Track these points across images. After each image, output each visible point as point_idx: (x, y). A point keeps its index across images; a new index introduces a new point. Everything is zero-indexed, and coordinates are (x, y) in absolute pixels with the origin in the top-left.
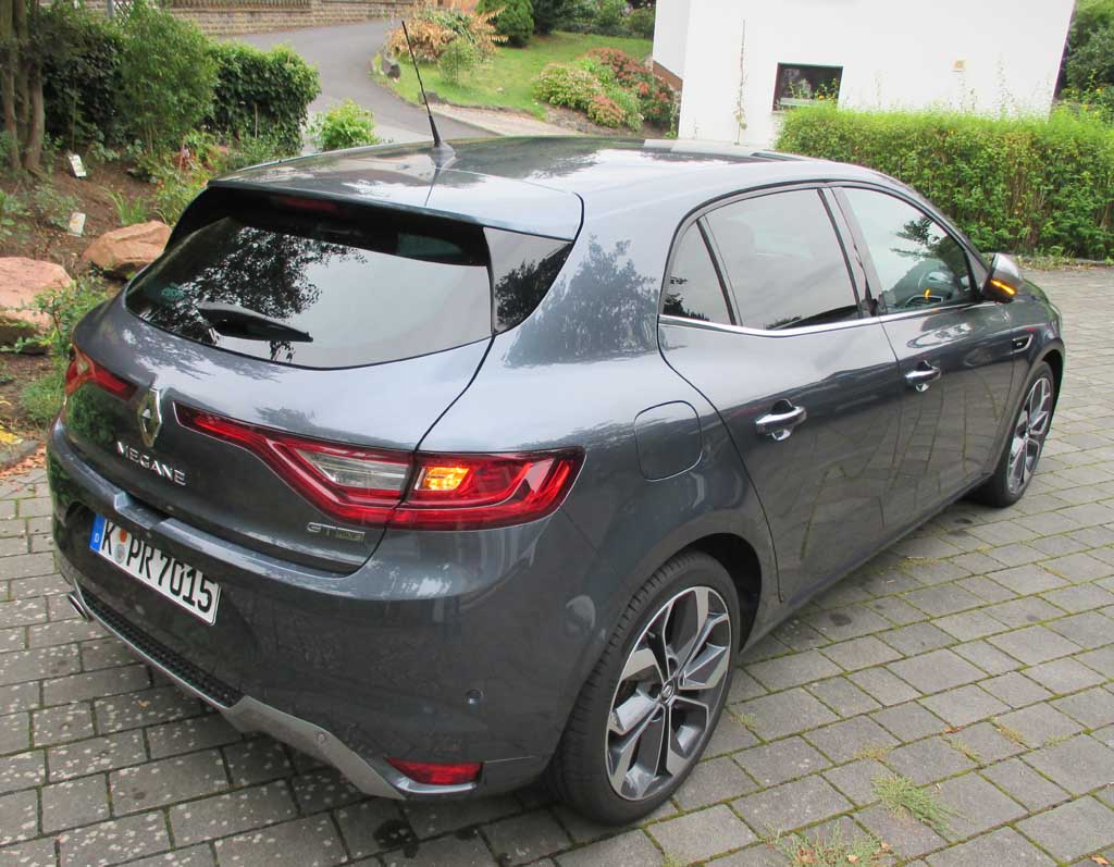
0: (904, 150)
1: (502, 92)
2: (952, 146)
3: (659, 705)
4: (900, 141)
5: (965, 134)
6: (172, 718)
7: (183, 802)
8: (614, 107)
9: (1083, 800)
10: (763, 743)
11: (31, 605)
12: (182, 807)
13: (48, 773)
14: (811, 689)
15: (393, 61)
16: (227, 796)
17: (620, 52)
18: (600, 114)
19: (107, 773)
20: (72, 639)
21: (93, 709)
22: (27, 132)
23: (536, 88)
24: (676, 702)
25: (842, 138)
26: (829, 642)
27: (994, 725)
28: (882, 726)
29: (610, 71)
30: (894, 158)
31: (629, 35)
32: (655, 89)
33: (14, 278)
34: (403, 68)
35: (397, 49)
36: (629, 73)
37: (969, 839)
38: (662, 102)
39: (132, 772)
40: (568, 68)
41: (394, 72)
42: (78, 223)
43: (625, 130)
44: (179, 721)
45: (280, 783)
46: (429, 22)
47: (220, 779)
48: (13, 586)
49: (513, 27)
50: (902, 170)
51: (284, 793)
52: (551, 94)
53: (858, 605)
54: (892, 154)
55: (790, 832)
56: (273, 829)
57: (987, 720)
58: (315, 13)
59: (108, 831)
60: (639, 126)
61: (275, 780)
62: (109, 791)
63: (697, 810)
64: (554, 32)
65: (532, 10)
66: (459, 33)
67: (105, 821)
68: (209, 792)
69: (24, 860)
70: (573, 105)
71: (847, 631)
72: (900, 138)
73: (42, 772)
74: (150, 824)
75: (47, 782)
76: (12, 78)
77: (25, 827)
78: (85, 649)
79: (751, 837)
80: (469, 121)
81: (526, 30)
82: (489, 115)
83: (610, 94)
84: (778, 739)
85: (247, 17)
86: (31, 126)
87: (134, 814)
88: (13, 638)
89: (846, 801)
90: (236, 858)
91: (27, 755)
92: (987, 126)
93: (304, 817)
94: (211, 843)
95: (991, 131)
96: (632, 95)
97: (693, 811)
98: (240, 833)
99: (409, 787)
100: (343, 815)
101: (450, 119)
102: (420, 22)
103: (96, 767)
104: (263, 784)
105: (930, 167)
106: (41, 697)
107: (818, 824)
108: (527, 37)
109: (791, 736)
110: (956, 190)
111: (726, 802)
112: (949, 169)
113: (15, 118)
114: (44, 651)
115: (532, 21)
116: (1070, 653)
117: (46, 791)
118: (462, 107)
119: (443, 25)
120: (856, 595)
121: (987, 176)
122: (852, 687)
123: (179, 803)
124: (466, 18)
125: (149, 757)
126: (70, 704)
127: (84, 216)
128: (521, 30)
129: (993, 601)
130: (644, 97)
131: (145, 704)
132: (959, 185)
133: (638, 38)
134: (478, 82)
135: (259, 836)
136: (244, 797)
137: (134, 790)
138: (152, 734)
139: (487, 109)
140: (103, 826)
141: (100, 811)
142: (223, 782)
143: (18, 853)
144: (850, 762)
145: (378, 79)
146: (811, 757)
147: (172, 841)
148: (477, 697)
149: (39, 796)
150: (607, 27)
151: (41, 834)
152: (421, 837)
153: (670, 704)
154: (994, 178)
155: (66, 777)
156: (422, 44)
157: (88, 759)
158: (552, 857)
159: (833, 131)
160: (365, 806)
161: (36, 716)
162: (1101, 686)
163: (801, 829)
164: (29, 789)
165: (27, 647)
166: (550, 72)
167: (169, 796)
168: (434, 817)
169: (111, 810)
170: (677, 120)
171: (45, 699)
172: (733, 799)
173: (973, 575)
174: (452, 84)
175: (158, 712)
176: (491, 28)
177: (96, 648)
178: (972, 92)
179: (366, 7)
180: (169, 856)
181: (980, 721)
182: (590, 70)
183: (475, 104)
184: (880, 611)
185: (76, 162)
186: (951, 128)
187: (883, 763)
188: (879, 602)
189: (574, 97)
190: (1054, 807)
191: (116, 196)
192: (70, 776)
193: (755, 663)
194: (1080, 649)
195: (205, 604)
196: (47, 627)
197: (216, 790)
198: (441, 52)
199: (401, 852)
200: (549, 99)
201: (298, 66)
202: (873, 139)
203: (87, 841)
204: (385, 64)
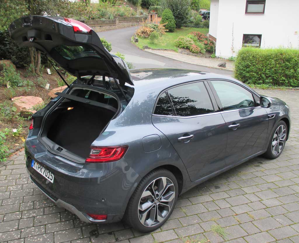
0: (271, 59)
1: (166, 45)
2: (284, 58)
3: (154, 205)
4: (269, 57)
5: (288, 54)
6: (50, 206)
7: (49, 224)
8: (197, 48)
9: (264, 232)
10: (187, 216)
11: (24, 180)
12: (49, 225)
13: (22, 217)
14: (204, 204)
15: (136, 38)
16: (59, 223)
17: (200, 32)
18: (193, 50)
19: (34, 217)
20: (32, 188)
21: (34, 203)
22: (36, 64)
23: (176, 44)
24: (159, 204)
25: (253, 57)
26: (212, 193)
27: (248, 214)
28: (218, 213)
29: (196, 38)
30: (268, 62)
31: (203, 27)
32: (209, 42)
33: (30, 101)
34: (139, 40)
35: (138, 34)
36: (202, 38)
37: (231, 240)
38: (211, 46)
39: (39, 217)
40: (184, 38)
41: (137, 41)
42: (48, 86)
43: (200, 54)
44: (52, 206)
45: (71, 221)
46: (147, 27)
47: (58, 219)
48: (21, 175)
49: (170, 27)
50: (271, 65)
51: (72, 223)
52: (180, 45)
53: (223, 184)
54: (267, 61)
55: (187, 236)
56: (68, 230)
57: (247, 213)
58: (117, 25)
59: (32, 229)
60: (204, 52)
61: (71, 220)
62: (34, 221)
63: (166, 231)
64: (182, 27)
65: (175, 22)
66: (155, 29)
67: (32, 227)
68: (55, 222)
69: (13, 234)
70: (186, 48)
71: (218, 190)
72: (270, 56)
73: (21, 216)
74: (41, 228)
75: (21, 218)
76: (33, 51)
77: (15, 227)
78: (34, 190)
79: (177, 237)
80: (156, 53)
81: (174, 28)
82: (162, 51)
83: (196, 44)
84: (191, 215)
85: (99, 27)
86: (37, 62)
87: (39, 226)
88: (19, 187)
89: (203, 230)
90: (58, 236)
91: (18, 213)
92: (295, 52)
93: (75, 228)
94: (54, 233)
95: (296, 53)
96: (202, 44)
97: (165, 231)
98: (60, 231)
99: (92, 220)
100: (84, 228)
101: (151, 53)
102: (144, 27)
103: (32, 216)
104: (68, 221)
105: (279, 64)
106: (23, 200)
107: (194, 235)
108: (174, 29)
109: (195, 215)
110: (286, 70)
111: (173, 229)
112: (284, 64)
113: (34, 61)
114: (25, 190)
115: (175, 25)
116: (275, 197)
117: (21, 221)
118: (155, 49)
119: (150, 27)
120: (223, 181)
121: (295, 66)
122: (214, 204)
123: (48, 224)
124: (157, 25)
125: (44, 214)
126: (29, 202)
127: (49, 84)
128: (172, 28)
129: (260, 183)
130: (206, 44)
131: (45, 203)
132: (287, 69)
133: (206, 28)
134: (160, 42)
135: (64, 232)
136: (63, 223)
137: (39, 221)
138: (46, 209)
139: (162, 50)
140: (31, 228)
141: (31, 225)
142: (59, 220)
143: (12, 233)
144: (207, 221)
145: (132, 43)
146: (198, 220)
147: (45, 232)
148: (104, 200)
149: (19, 222)
150: (197, 25)
151: (18, 229)
152: (100, 234)
153: (157, 205)
154: (297, 66)
155: (25, 217)
156: (145, 33)
157: (31, 214)
158: (129, 239)
159: (251, 55)
160: (89, 226)
161: (21, 204)
162: (281, 205)
163: (190, 236)
164: (17, 220)
165: (22, 189)
166: (179, 39)
167: (47, 222)
168: (104, 229)
169: (34, 225)
170: (215, 50)
171: (24, 201)
172: (175, 229)
173: (257, 177)
174: (153, 43)
175: (48, 204)
176: (164, 28)
177: (37, 190)
178: (290, 43)
179: (131, 23)
180: (44, 235)
181: (244, 213)
182: (191, 38)
183: (158, 49)
184: (228, 186)
185: (49, 71)
186: (284, 53)
187: (215, 222)
188: (229, 183)
189: (186, 46)
190: (256, 234)
191: (57, 79)
192: (26, 217)
193: (191, 197)
194: (279, 196)
195: (51, 179)
196: (27, 185)
197: (57, 221)
198: (150, 35)
199: (95, 237)
200: (179, 46)
201: (106, 43)
202: (262, 57)
203: (27, 231)
204: (134, 39)
